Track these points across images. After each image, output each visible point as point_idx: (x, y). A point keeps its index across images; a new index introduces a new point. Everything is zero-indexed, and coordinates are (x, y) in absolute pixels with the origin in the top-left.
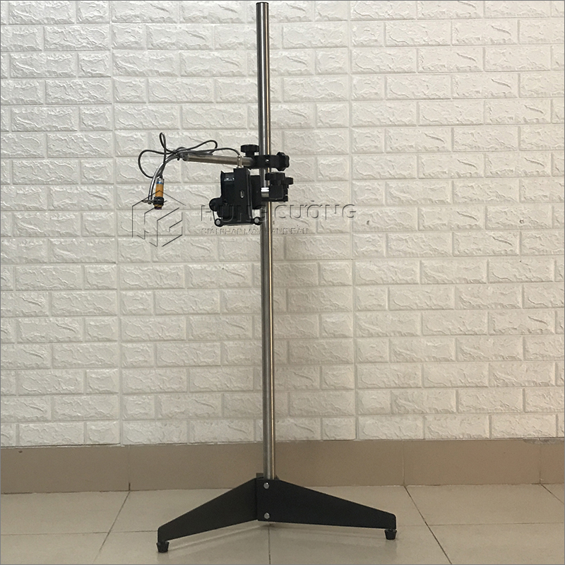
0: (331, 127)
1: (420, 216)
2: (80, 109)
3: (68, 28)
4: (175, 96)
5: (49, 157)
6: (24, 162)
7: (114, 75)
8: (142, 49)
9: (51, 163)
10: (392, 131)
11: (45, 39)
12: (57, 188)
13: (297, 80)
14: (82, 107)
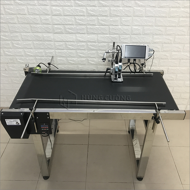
2: (121, 19)
4: (154, 15)
5: (110, 34)
7: (134, 7)
14: (122, 18)
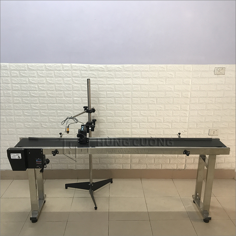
0: (127, 98)
1: (148, 119)
3: (60, 71)
6: (50, 105)
8: (80, 77)
9: (57, 105)
10: (142, 99)
11: (55, 74)
12: (59, 111)
13: (118, 86)
